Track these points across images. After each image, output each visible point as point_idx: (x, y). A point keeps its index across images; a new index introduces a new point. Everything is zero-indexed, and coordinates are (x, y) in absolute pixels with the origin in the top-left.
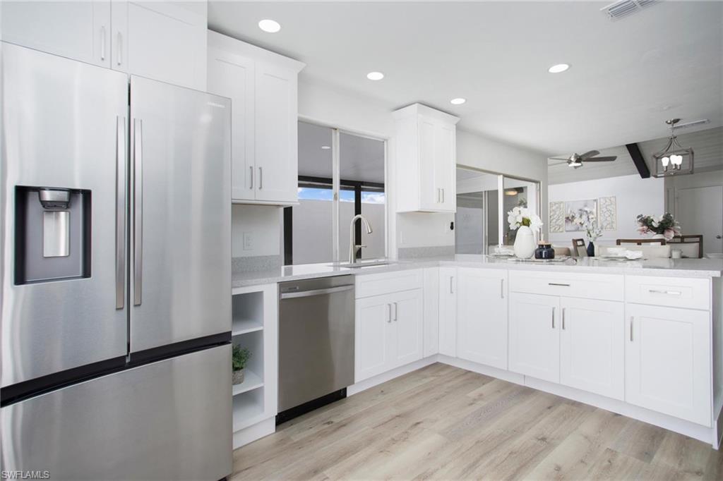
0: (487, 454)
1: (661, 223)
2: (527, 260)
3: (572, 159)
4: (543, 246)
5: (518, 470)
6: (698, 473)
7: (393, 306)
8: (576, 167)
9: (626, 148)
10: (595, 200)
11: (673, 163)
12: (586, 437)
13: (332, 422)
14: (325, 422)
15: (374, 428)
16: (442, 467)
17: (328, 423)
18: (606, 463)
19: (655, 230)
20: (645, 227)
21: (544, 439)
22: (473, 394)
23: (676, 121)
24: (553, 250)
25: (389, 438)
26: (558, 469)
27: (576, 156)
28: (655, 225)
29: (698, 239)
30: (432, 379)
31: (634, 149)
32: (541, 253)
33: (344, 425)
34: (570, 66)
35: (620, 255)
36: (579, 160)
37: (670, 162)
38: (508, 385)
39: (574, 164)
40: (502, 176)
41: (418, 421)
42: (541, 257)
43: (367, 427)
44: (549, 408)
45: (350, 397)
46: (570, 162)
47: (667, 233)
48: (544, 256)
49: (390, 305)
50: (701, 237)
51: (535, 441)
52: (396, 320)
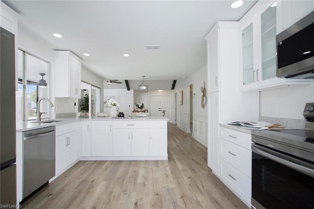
0: (123, 181)
1: (141, 106)
2: (115, 118)
3: (109, 81)
4: (121, 113)
5: (135, 180)
6: (168, 166)
7: (68, 138)
8: (109, 84)
9: (125, 81)
10: (114, 96)
11: (144, 88)
12: (144, 167)
13: (52, 194)
14: (48, 195)
15: (76, 188)
16: (114, 188)
17: (50, 195)
18: (152, 171)
19: (139, 108)
20: (137, 107)
21: (135, 172)
22: (104, 167)
23: (144, 76)
24: (124, 114)
25: (86, 189)
26: (144, 176)
27: (110, 80)
28: (140, 106)
29: (147, 111)
30: (83, 167)
31: (127, 81)
32: (120, 115)
33: (60, 193)
34: (130, 55)
35: (140, 116)
36: (111, 82)
37: (143, 88)
38: (113, 161)
39: (109, 83)
40: (91, 85)
41: (92, 180)
42: (120, 117)
43: (72, 189)
44: (130, 164)
45: (50, 183)
46: (108, 82)
47: (142, 109)
48: (121, 116)
49: (67, 138)
50: (147, 110)
51: (133, 173)
52: (69, 145)
